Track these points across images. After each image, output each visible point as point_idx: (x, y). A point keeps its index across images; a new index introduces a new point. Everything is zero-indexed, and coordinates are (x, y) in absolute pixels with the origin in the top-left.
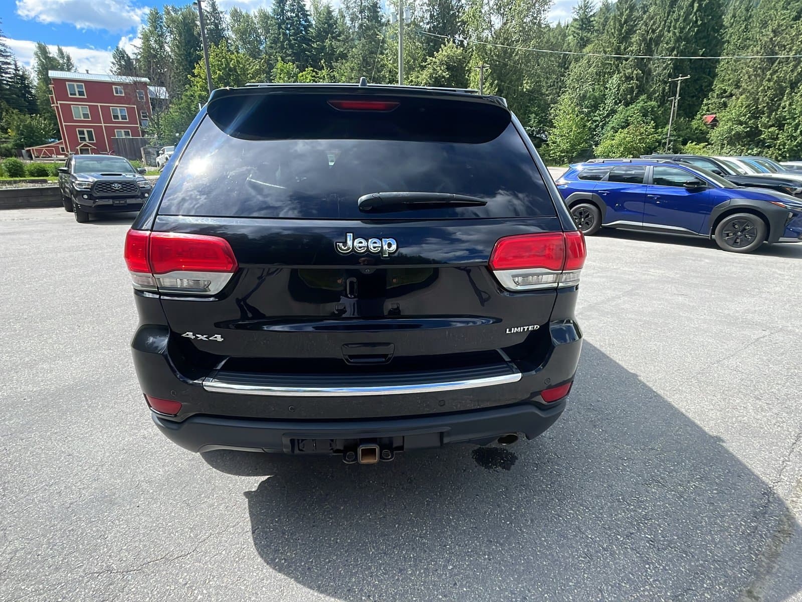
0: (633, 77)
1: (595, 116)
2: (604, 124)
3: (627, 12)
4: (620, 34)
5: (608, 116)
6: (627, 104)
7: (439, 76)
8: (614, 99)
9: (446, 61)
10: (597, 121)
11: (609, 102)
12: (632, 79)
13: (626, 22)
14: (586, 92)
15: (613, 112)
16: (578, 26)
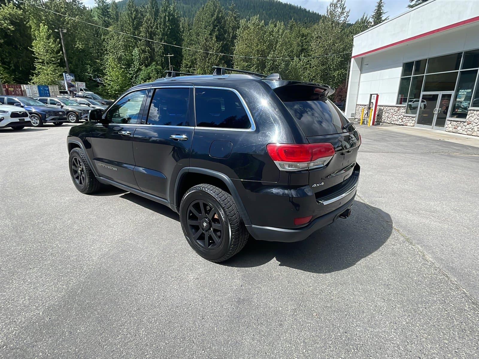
0: (146, 51)
1: (130, 71)
2: (136, 77)
3: (135, 13)
4: (133, 25)
5: (137, 71)
6: (146, 66)
7: (4, 28)
8: (138, 62)
9: (8, 17)
10: (132, 73)
11: (136, 63)
12: (146, 52)
13: (135, 18)
14: (121, 55)
15: (140, 70)
16: (101, 13)
